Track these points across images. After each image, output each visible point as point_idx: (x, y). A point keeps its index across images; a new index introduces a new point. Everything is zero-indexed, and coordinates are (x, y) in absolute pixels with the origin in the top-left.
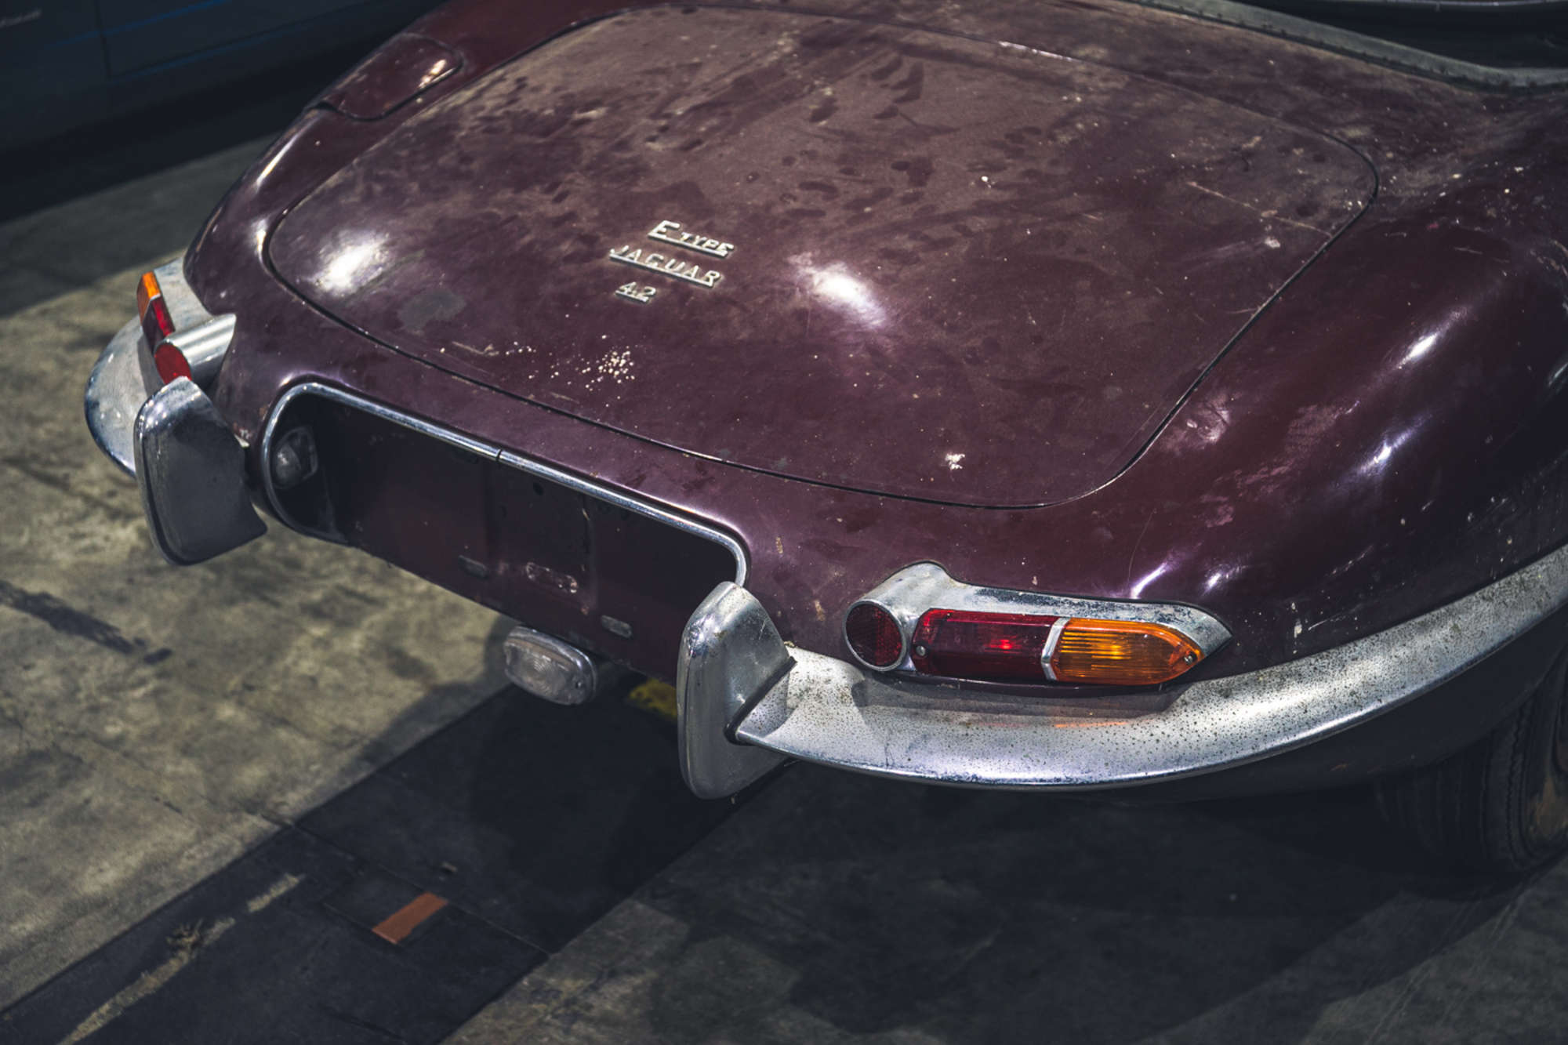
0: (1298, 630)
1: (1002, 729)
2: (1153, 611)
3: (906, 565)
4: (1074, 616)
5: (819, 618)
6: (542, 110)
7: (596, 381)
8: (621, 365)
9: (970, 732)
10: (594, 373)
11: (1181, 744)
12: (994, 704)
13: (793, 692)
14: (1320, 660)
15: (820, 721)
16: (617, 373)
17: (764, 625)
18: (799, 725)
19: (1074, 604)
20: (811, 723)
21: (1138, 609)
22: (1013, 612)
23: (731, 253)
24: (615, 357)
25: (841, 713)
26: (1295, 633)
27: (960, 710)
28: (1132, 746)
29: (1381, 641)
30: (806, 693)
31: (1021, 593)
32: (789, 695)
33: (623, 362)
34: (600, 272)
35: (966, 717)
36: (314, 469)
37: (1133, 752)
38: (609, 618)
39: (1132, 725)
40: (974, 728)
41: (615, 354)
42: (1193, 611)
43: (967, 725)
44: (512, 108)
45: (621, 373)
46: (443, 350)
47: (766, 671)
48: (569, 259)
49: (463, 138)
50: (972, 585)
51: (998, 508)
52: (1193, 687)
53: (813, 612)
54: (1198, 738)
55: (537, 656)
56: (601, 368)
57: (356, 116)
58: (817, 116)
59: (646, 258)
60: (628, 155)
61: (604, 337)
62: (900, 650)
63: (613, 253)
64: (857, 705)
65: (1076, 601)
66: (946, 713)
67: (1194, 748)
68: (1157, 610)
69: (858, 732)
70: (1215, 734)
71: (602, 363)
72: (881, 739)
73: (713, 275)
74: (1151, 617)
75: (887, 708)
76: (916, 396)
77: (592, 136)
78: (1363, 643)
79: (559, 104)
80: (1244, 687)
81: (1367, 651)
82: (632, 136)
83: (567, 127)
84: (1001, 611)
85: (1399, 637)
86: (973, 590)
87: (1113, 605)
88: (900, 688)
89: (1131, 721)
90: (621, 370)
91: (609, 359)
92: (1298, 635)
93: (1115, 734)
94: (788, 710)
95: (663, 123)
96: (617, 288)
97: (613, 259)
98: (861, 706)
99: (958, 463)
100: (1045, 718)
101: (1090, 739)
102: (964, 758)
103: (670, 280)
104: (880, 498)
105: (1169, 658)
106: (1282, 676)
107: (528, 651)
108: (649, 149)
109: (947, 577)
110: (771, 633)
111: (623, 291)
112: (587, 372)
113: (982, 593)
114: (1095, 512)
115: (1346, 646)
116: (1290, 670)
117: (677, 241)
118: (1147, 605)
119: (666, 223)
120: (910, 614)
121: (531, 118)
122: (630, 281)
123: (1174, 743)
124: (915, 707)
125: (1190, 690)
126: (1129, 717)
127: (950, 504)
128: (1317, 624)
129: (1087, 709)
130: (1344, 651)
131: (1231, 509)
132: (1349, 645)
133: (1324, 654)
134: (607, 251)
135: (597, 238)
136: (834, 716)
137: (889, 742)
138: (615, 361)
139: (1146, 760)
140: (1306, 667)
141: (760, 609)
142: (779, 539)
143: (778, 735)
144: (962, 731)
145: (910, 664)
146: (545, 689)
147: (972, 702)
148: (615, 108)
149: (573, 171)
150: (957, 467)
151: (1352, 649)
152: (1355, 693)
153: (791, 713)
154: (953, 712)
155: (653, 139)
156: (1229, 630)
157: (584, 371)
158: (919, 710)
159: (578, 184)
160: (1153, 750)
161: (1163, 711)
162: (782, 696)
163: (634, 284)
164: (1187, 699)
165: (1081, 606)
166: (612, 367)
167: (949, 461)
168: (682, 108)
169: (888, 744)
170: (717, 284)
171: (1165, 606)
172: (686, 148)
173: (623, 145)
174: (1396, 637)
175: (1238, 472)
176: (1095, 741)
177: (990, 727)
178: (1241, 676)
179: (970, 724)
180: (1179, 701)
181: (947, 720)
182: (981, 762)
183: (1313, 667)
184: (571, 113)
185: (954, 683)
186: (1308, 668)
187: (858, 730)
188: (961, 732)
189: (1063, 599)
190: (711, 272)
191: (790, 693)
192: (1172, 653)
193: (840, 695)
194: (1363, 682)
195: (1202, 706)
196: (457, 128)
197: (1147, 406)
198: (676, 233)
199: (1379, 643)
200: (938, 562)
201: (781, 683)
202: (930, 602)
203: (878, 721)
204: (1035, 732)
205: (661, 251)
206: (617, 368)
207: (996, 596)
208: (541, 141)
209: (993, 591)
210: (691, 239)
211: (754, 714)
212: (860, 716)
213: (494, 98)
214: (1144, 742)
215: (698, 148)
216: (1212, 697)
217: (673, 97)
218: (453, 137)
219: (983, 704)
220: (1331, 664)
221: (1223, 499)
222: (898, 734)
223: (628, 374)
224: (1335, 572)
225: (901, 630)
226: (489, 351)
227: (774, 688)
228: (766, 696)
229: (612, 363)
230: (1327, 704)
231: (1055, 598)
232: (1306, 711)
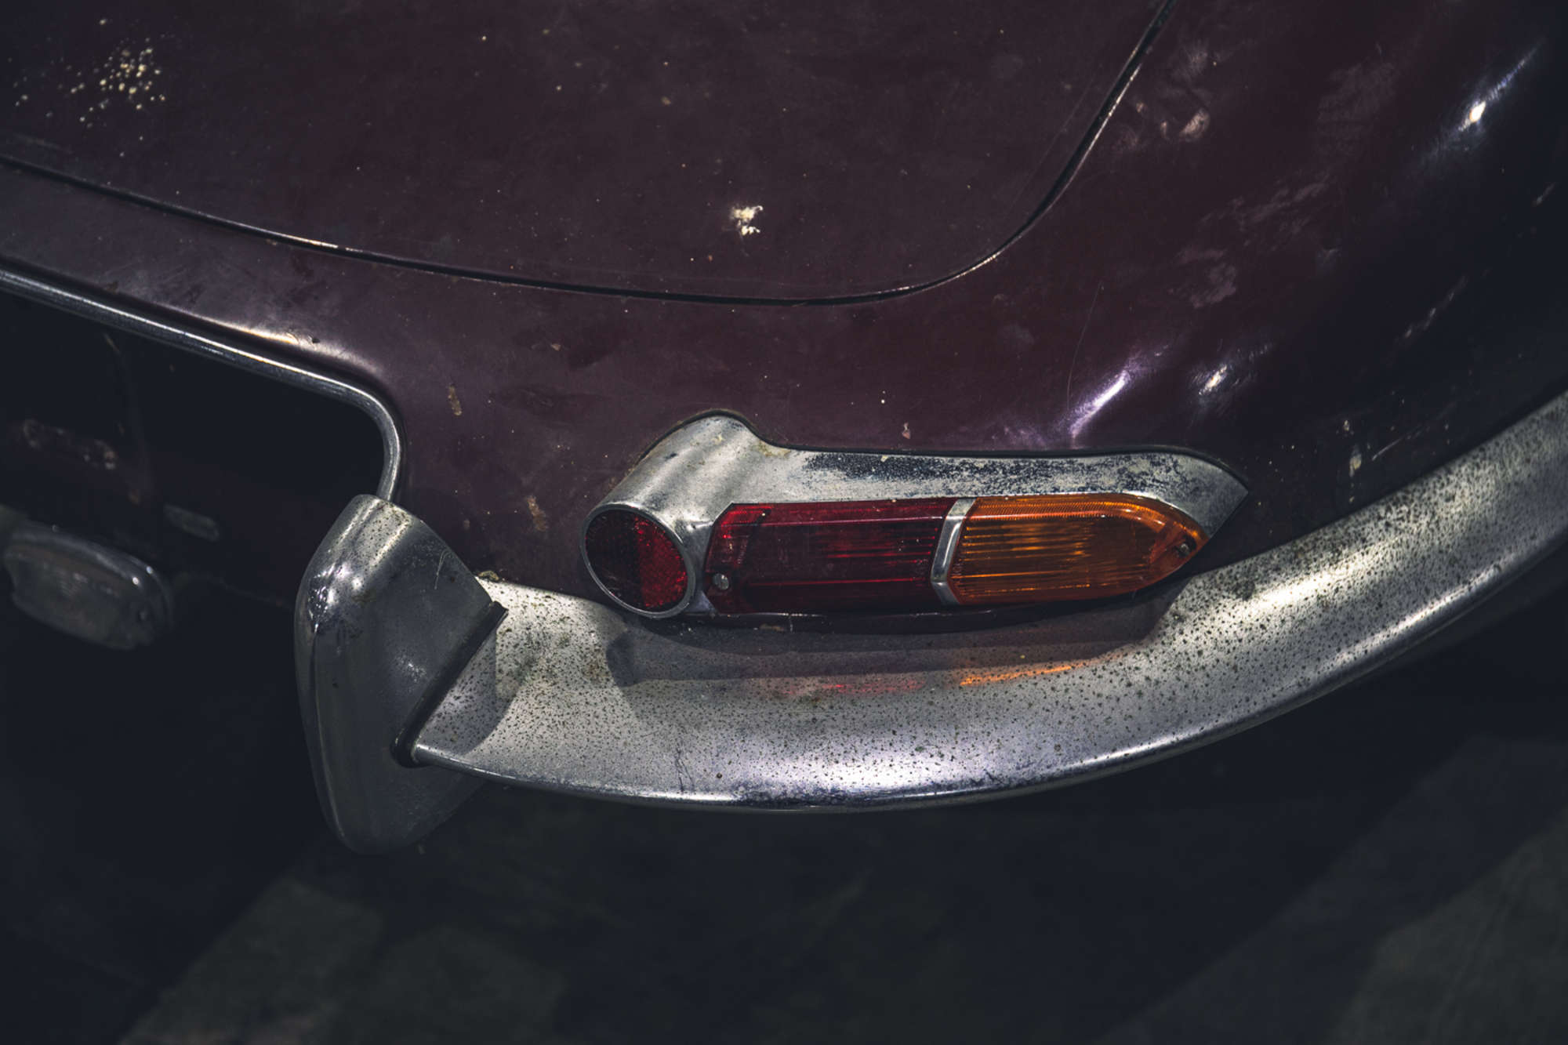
0: (1356, 463)
1: (873, 703)
2: (1115, 469)
3: (680, 422)
4: (980, 495)
5: (538, 527)
7: (97, 108)
8: (139, 75)
9: (820, 716)
10: (93, 94)
11: (1180, 694)
12: (854, 655)
13: (506, 668)
14: (1393, 508)
15: (557, 718)
16: (133, 91)
17: (441, 563)
18: (521, 730)
19: (979, 470)
20: (542, 724)
21: (1089, 468)
22: (874, 497)
24: (127, 61)
25: (592, 701)
26: (1351, 468)
27: (798, 674)
28: (1098, 710)
29: (1490, 458)
30: (527, 668)
31: (884, 458)
32: (499, 676)
33: (142, 69)
35: (809, 686)
37: (1100, 720)
38: (178, 510)
39: (1094, 671)
40: (826, 707)
41: (126, 53)
42: (1181, 460)
43: (814, 701)
45: (140, 90)
47: (453, 637)
50: (799, 449)
51: (831, 302)
52: (1189, 586)
53: (526, 517)
54: (1206, 679)
55: (63, 573)
56: (103, 83)
61: (103, 22)
62: (684, 584)
64: (618, 684)
65: (980, 463)
66: (774, 682)
67: (1201, 697)
68: (1121, 467)
69: (625, 734)
70: (1235, 668)
71: (105, 73)
72: (666, 743)
74: (1113, 482)
75: (672, 684)
76: (667, 101)
78: (1460, 466)
80: (1274, 575)
81: (1469, 481)
84: (854, 497)
85: (1518, 447)
86: (800, 459)
87: (1045, 466)
88: (690, 641)
89: (1095, 663)
90: (141, 84)
91: (116, 65)
92: (1357, 472)
93: (1067, 690)
94: (499, 703)
98: (625, 684)
99: (751, 223)
100: (946, 673)
101: (1025, 705)
102: (813, 763)
104: (624, 300)
105: (1148, 553)
106: (1334, 545)
107: (46, 566)
109: (754, 439)
110: (456, 573)
112: (79, 92)
113: (815, 465)
114: (998, 297)
115: (1433, 475)
116: (1347, 533)
118: (1103, 459)
120: (696, 518)
123: (1168, 695)
124: (720, 677)
125: (1185, 592)
126: (1087, 655)
127: (747, 302)
128: (1386, 448)
129: (1013, 648)
130: (1431, 485)
131: (1232, 270)
132: (1438, 473)
133: (1400, 494)
136: (582, 708)
137: (682, 748)
138: (127, 68)
139: (1123, 731)
140: (1372, 524)
141: (432, 538)
142: (452, 389)
143: (487, 751)
144: (805, 715)
145: (704, 603)
146: (86, 625)
147: (817, 655)
150: (751, 230)
151: (1444, 480)
152: (1456, 561)
153: (506, 708)
154: (787, 679)
156: (1244, 484)
157: (74, 91)
158: (727, 683)
160: (1134, 712)
161: (1143, 637)
162: (485, 678)
164: (1182, 610)
165: (991, 472)
166: (125, 80)
167: (737, 220)
169: (679, 752)
171: (1134, 458)
174: (1513, 449)
175: (1237, 202)
176: (1034, 708)
177: (853, 702)
178: (1266, 555)
179: (817, 700)
180: (1168, 616)
181: (777, 695)
182: (844, 768)
183: (1384, 521)
185: (782, 621)
186: (1376, 524)
187: (625, 730)
188: (802, 717)
189: (957, 462)
191: (500, 671)
192: (1154, 542)
193: (587, 668)
194: (1468, 539)
195: (1208, 618)
197: (1068, 87)
199: (1487, 462)
200: (737, 413)
201: (482, 653)
202: (728, 492)
203: (658, 710)
204: (931, 703)
206: (132, 81)
207: (841, 466)
209: (835, 458)
211: (439, 715)
212: (627, 705)
214: (1118, 700)
216: (1222, 601)
219: (836, 656)
220: (1412, 512)
221: (1215, 254)
222: (695, 731)
223: (154, 91)
224: (1409, 332)
225: (684, 551)
227: (470, 665)
228: (459, 681)
229: (123, 71)
230: (1413, 587)
231: (944, 460)
232: (1380, 605)
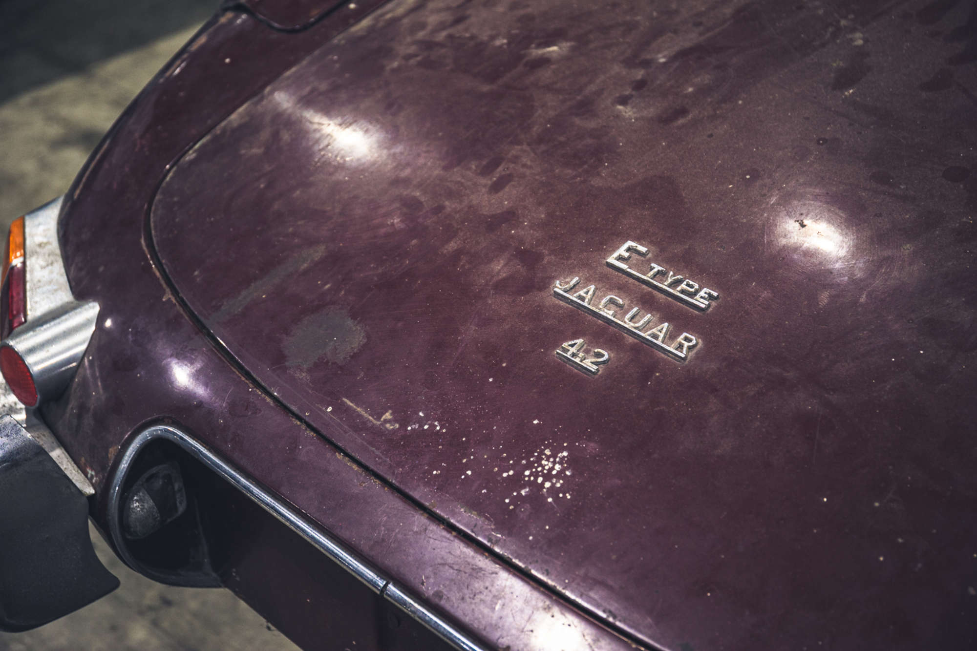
6: (493, 38)
7: (519, 494)
8: (554, 472)
10: (517, 481)
16: (548, 485)
23: (714, 304)
24: (548, 458)
33: (558, 467)
34: (537, 314)
36: (181, 508)
41: (548, 452)
44: (458, 30)
45: (553, 485)
46: (330, 409)
48: (501, 286)
49: (394, 71)
56: (527, 473)
57: (276, 25)
58: (843, 80)
59: (601, 298)
60: (592, 124)
61: (535, 422)
63: (558, 287)
71: (529, 466)
73: (687, 339)
77: (549, 88)
79: (514, 32)
82: (599, 93)
83: (520, 68)
90: (554, 481)
91: (539, 460)
95: (639, 74)
96: (557, 345)
97: (557, 295)
103: (631, 340)
108: (618, 116)
111: (566, 351)
112: (508, 476)
117: (643, 277)
119: (630, 243)
121: (480, 48)
122: (575, 336)
134: (550, 280)
135: (539, 257)
138: (547, 464)
148: (582, 41)
149: (519, 143)
155: (624, 101)
157: (505, 475)
159: (524, 166)
163: (580, 341)
166: (544, 475)
168: (666, 53)
170: (692, 354)
172: (666, 119)
173: (586, 107)
184: (527, 47)
190: (685, 334)
196: (389, 53)
198: (644, 262)
205: (621, 288)
206: (548, 477)
208: (485, 88)
210: (661, 275)
213: (439, 11)
215: (681, 121)
217: (657, 32)
218: (382, 68)
223: (562, 489)
226: (386, 421)
229: (543, 467)
